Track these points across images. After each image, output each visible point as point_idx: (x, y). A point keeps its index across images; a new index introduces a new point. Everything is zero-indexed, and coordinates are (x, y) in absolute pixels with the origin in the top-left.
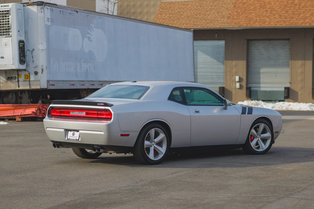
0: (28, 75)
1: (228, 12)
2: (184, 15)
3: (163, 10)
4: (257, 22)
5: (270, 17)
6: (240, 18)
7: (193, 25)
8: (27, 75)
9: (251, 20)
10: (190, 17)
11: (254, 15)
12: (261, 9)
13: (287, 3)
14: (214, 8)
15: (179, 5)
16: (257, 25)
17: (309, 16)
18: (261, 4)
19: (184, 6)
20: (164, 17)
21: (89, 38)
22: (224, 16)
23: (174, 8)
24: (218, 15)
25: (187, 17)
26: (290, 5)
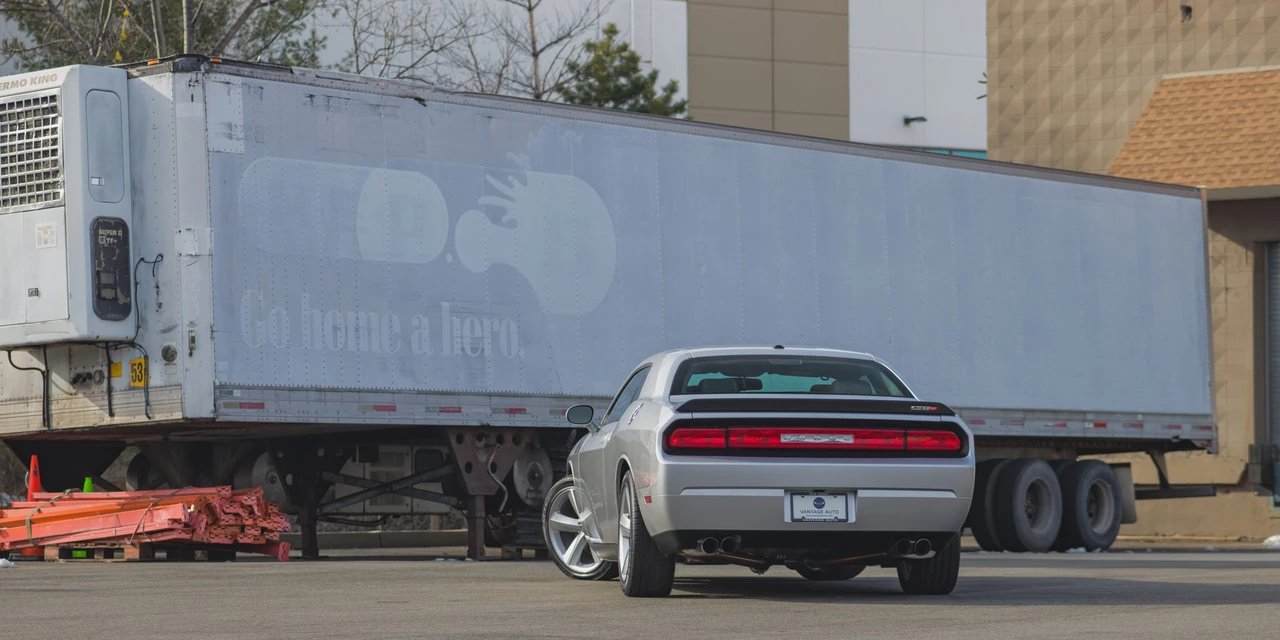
0: (143, 361)
2: (1240, 129)
3: (1160, 114)
7: (1269, 171)
8: (140, 364)
10: (1265, 139)
15: (1228, 91)
19: (1249, 95)
20: (1161, 142)
21: (496, 215)
23: (1207, 103)
25: (1252, 139)
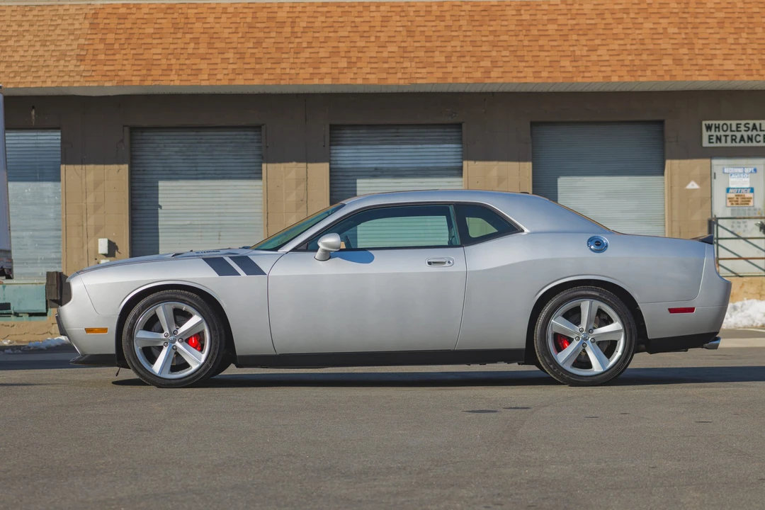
1: (76, 43)
4: (174, 72)
5: (210, 59)
6: (116, 60)
9: (153, 67)
11: (159, 51)
12: (179, 35)
13: (252, 18)
14: (28, 31)
16: (175, 81)
17: (330, 57)
18: (174, 21)
22: (63, 55)
24: (45, 51)
26: (264, 25)
